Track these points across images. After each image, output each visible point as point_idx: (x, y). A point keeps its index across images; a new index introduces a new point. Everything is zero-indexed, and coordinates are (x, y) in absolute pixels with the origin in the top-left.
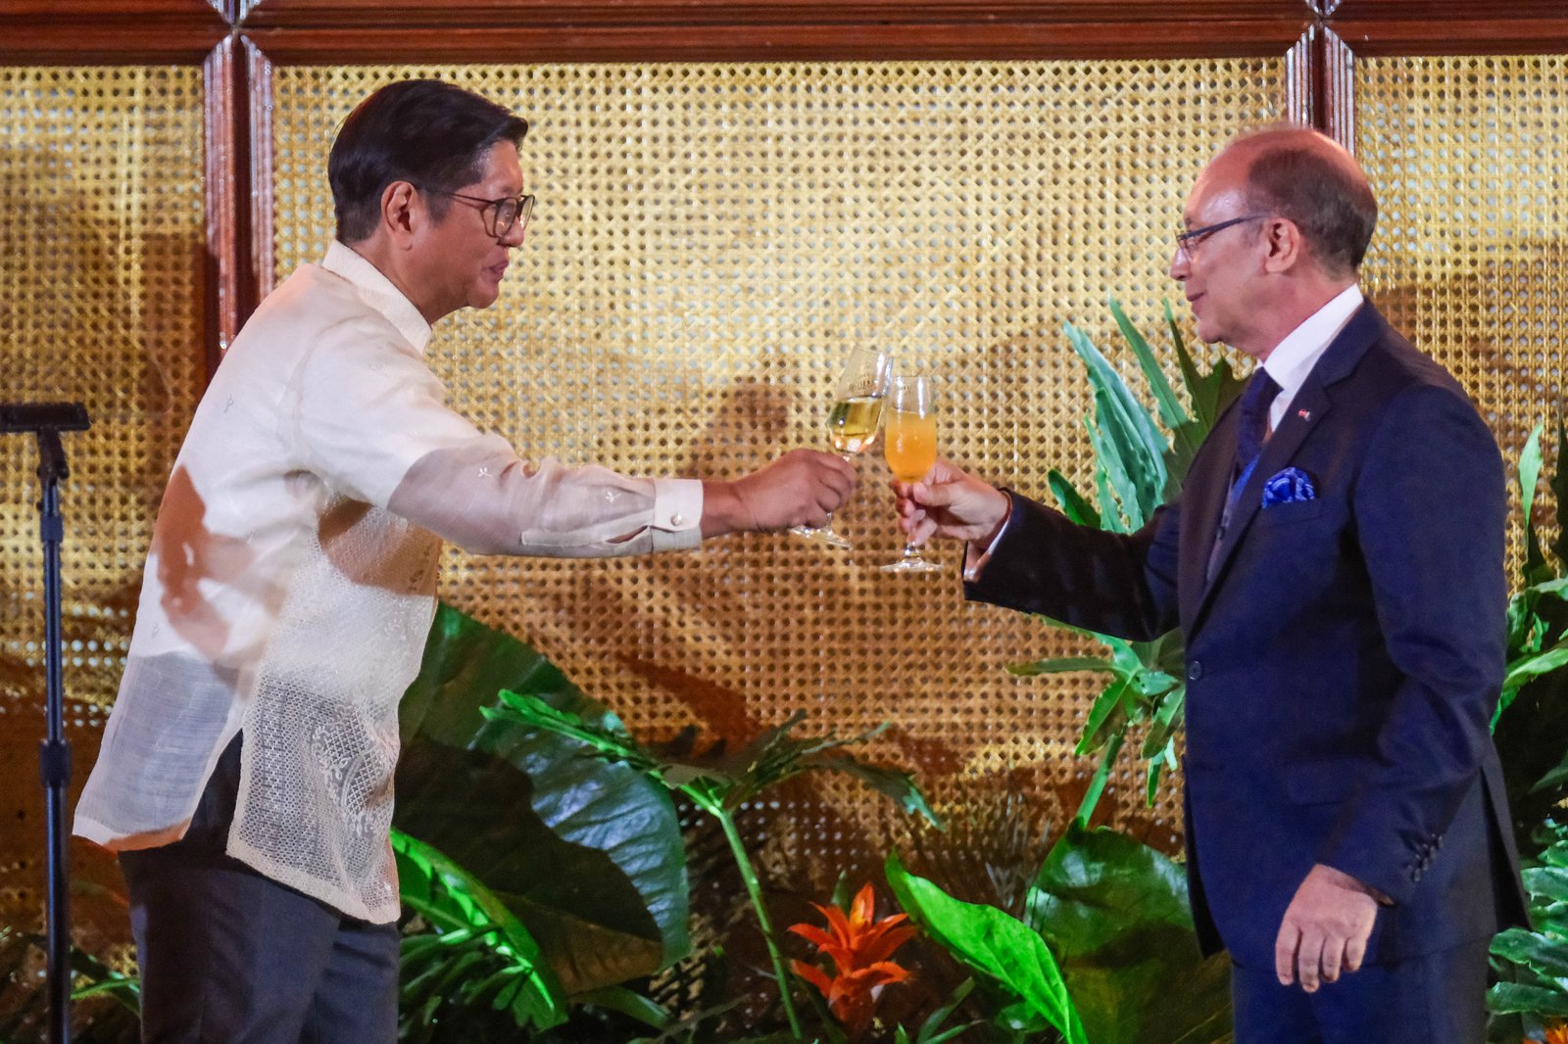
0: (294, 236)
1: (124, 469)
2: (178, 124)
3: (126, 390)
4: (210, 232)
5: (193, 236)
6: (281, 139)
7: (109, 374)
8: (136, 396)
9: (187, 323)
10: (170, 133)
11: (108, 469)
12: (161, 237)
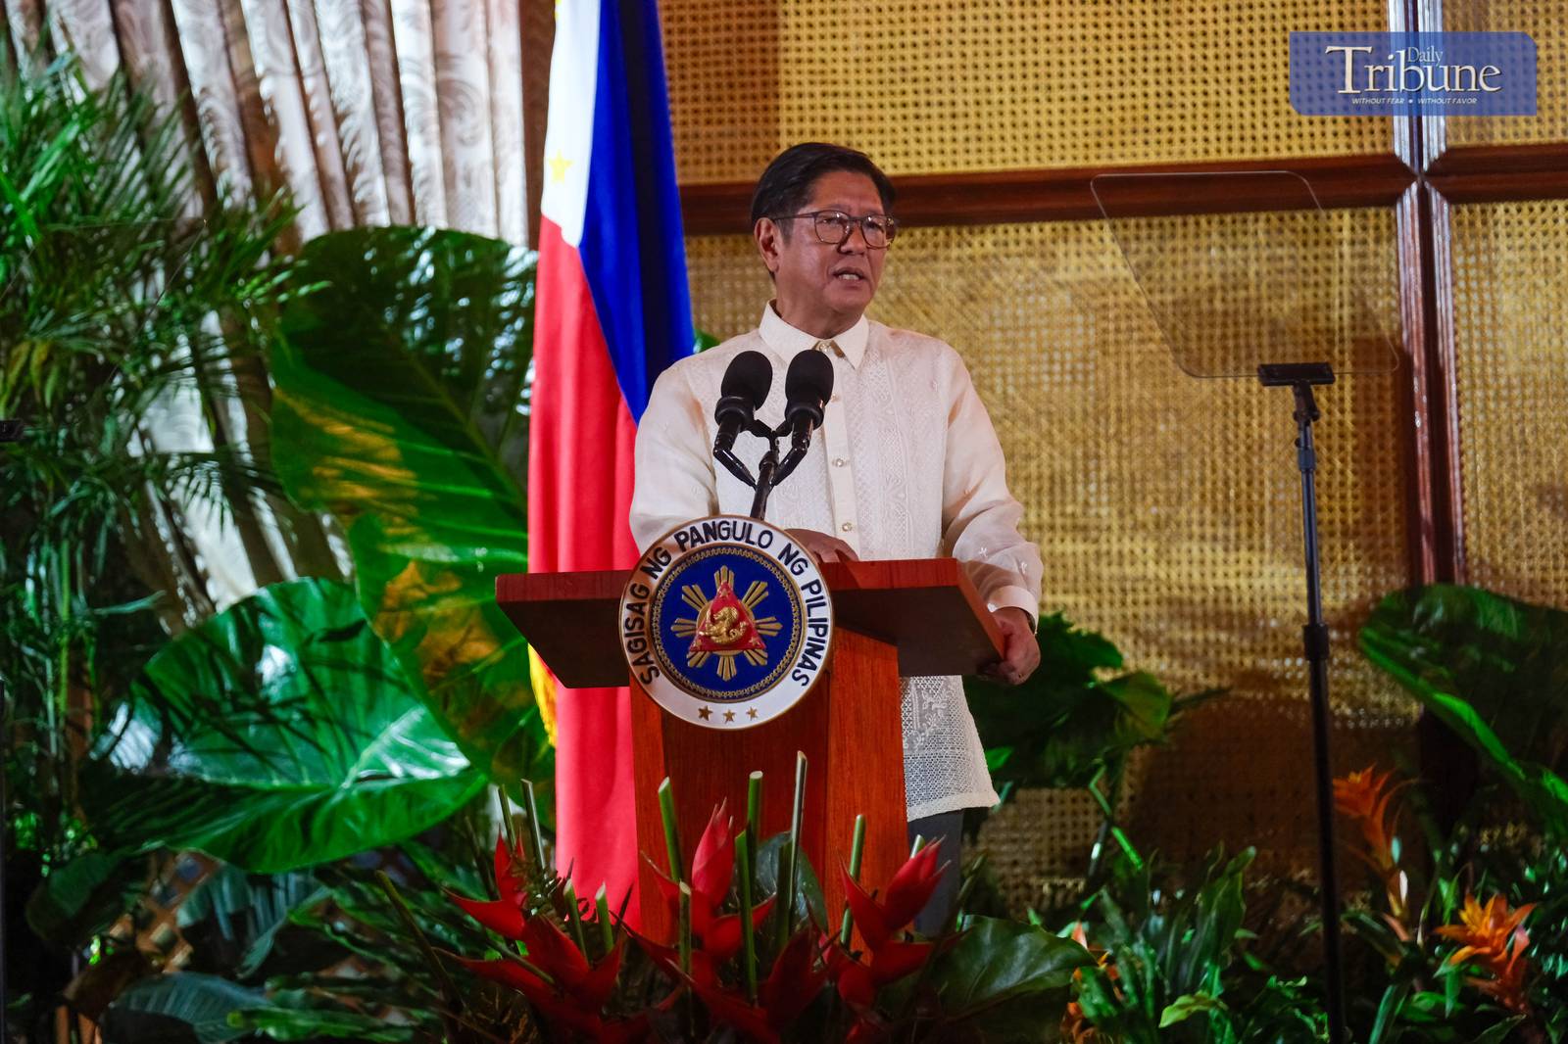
0: (1471, 337)
1: (1343, 522)
2: (1376, 254)
3: (1343, 461)
4: (1405, 336)
5: (1392, 339)
6: (1459, 261)
7: (1329, 449)
8: (1351, 465)
9: (1389, 407)
10: (1371, 261)
11: (1331, 522)
12: (1367, 341)
